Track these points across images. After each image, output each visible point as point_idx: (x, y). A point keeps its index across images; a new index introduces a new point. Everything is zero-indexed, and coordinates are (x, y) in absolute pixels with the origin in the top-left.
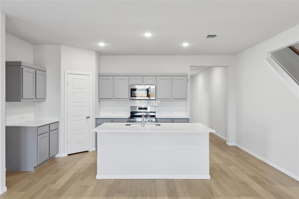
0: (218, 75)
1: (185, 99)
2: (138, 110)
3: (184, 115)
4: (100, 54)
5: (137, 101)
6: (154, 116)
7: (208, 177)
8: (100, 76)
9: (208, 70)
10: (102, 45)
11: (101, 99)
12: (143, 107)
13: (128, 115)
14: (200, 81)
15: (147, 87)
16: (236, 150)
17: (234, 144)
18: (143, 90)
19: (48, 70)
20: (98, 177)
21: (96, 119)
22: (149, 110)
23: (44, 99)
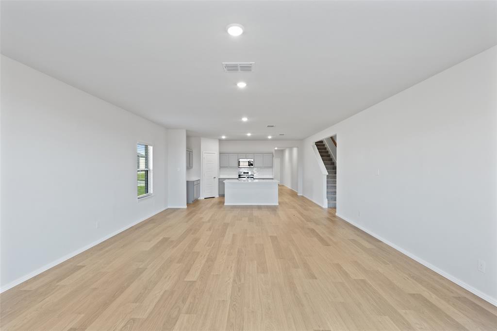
0: (295, 150)
1: (272, 167)
2: (242, 174)
3: (271, 177)
4: (220, 141)
5: (242, 169)
6: (253, 177)
7: (278, 204)
8: (220, 153)
9: (291, 149)
10: (224, 137)
11: (221, 167)
12: (246, 172)
13: (237, 177)
14: (287, 154)
15: (249, 160)
16: (303, 198)
17: (301, 195)
18: (246, 162)
19: (194, 151)
20: (225, 204)
21: (219, 179)
22: (250, 174)
23: (192, 167)
